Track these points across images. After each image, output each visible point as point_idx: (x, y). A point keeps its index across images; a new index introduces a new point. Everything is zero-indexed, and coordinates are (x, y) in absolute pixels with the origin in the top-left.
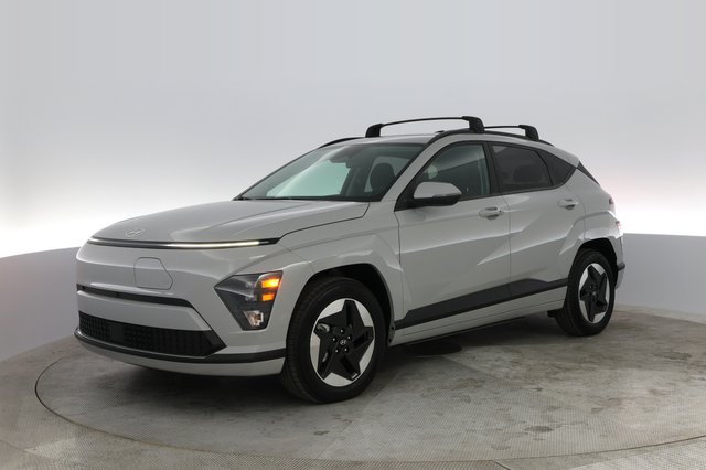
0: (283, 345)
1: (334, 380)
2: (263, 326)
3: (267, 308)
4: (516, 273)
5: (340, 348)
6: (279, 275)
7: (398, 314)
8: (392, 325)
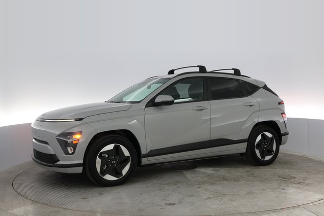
0: (82, 161)
1: (109, 177)
2: (73, 153)
3: (74, 146)
4: (215, 136)
5: (112, 164)
6: (81, 133)
7: (144, 151)
8: (141, 156)
